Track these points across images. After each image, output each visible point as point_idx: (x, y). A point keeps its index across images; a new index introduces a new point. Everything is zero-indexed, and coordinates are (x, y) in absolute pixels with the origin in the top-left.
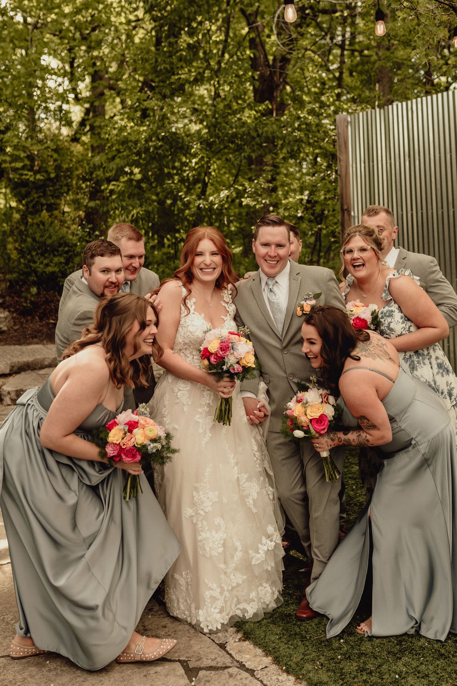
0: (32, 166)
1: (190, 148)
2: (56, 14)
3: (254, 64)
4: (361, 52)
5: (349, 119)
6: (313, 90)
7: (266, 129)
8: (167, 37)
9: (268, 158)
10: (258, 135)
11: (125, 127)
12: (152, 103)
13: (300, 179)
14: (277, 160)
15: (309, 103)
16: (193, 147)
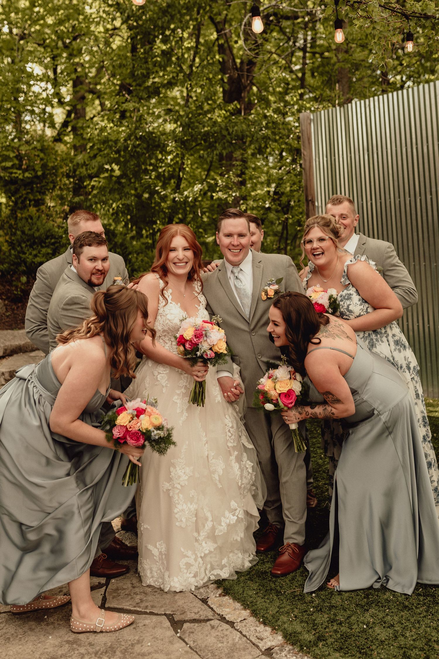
0: (21, 165)
1: (165, 146)
2: (40, 25)
3: (223, 68)
4: (321, 54)
5: (312, 117)
6: (278, 89)
7: (236, 128)
8: (143, 44)
9: (237, 154)
10: (229, 134)
11: (106, 127)
12: (130, 106)
13: (267, 173)
14: (246, 155)
15: (275, 102)
16: (168, 145)
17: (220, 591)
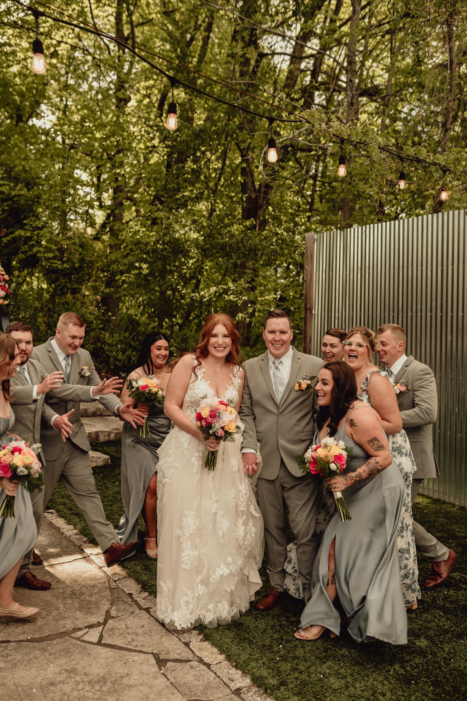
0: (62, 257)
1: (188, 251)
2: (88, 138)
3: (244, 188)
4: (330, 184)
5: (316, 238)
6: (290, 211)
7: (250, 241)
8: (177, 162)
9: (250, 264)
10: (244, 246)
11: (139, 231)
12: (161, 214)
13: (275, 281)
14: (257, 265)
15: (286, 222)
16: (190, 251)
17: (201, 637)
